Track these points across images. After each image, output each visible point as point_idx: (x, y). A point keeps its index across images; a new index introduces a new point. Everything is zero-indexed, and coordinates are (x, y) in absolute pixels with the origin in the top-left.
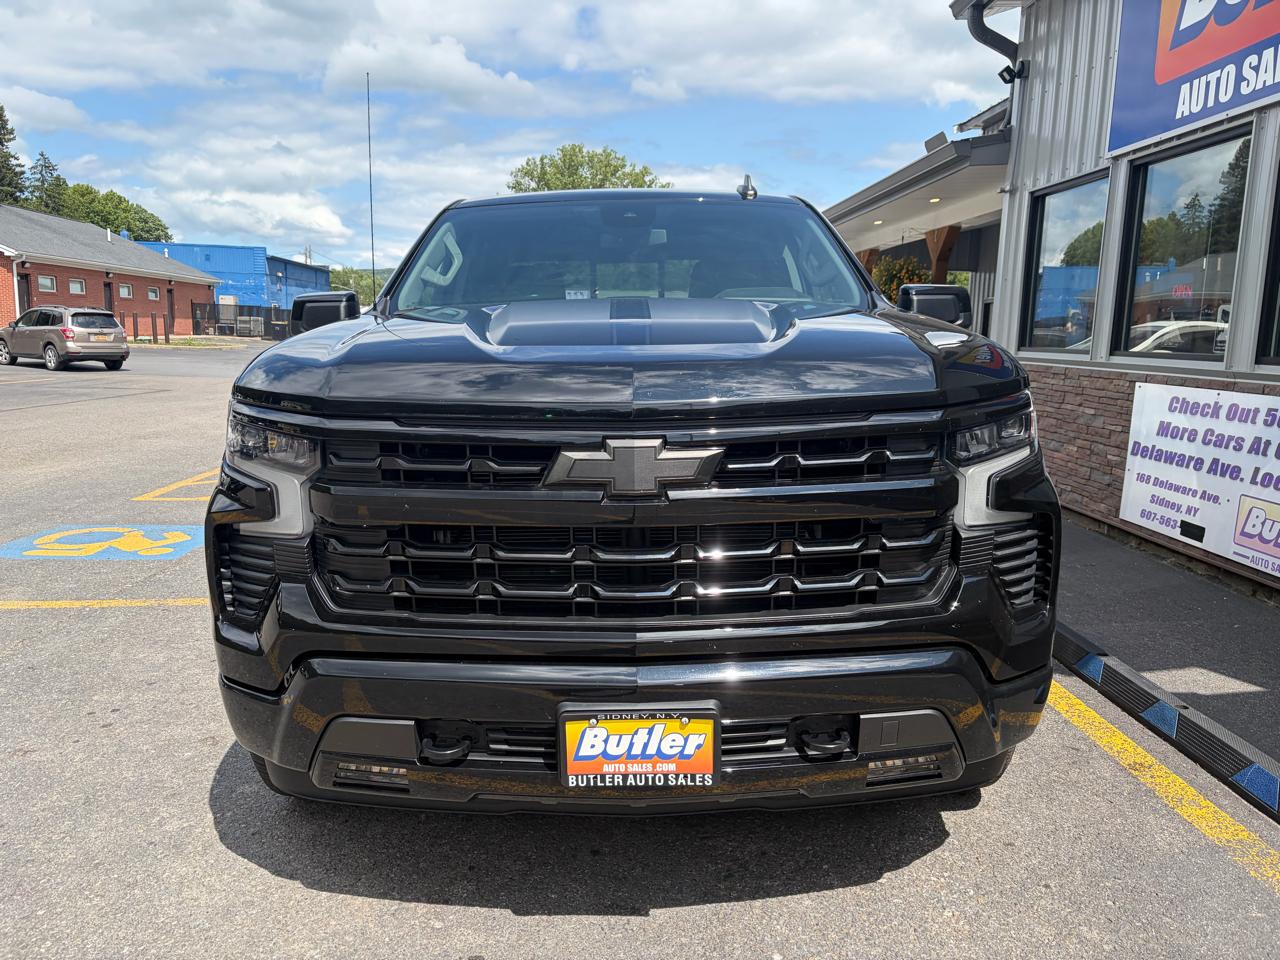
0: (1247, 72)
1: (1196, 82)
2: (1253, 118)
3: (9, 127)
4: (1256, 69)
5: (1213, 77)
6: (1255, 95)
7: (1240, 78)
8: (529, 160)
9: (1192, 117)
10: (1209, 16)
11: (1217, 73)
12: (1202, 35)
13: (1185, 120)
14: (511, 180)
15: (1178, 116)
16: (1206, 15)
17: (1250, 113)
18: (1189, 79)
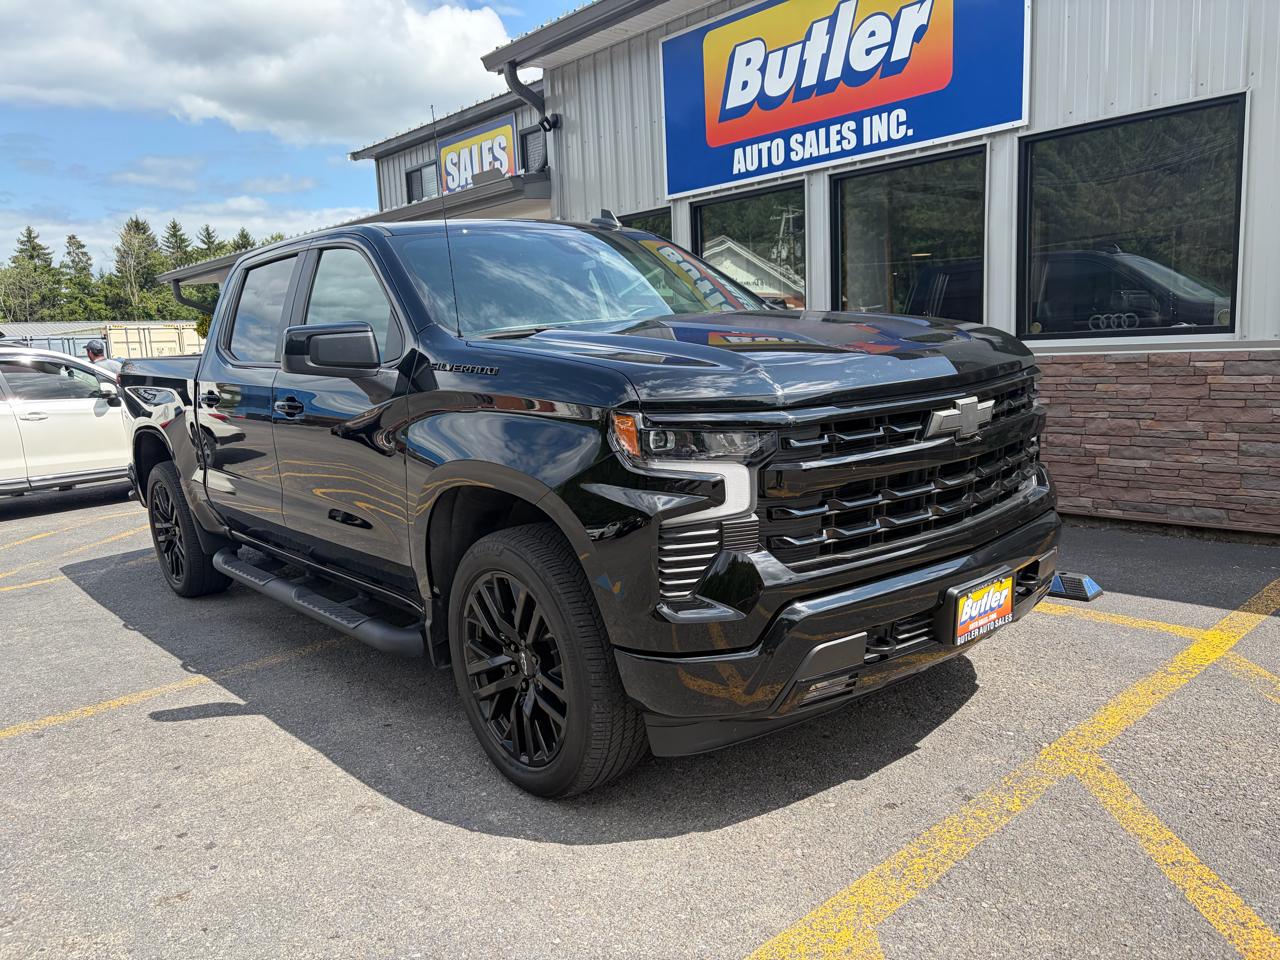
0: (793, 144)
1: (748, 148)
2: (804, 177)
4: (803, 144)
5: (764, 146)
6: (803, 162)
7: (788, 150)
9: (748, 174)
10: (754, 101)
11: (768, 144)
12: (747, 115)
13: (741, 176)
15: (735, 171)
16: (749, 101)
17: (801, 174)
18: (743, 145)
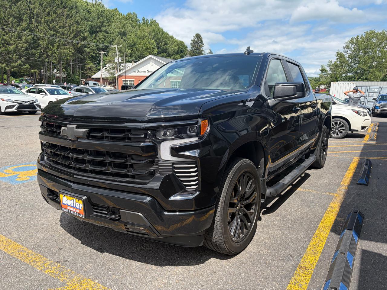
3: (203, 43)
8: (353, 38)
14: (345, 45)
